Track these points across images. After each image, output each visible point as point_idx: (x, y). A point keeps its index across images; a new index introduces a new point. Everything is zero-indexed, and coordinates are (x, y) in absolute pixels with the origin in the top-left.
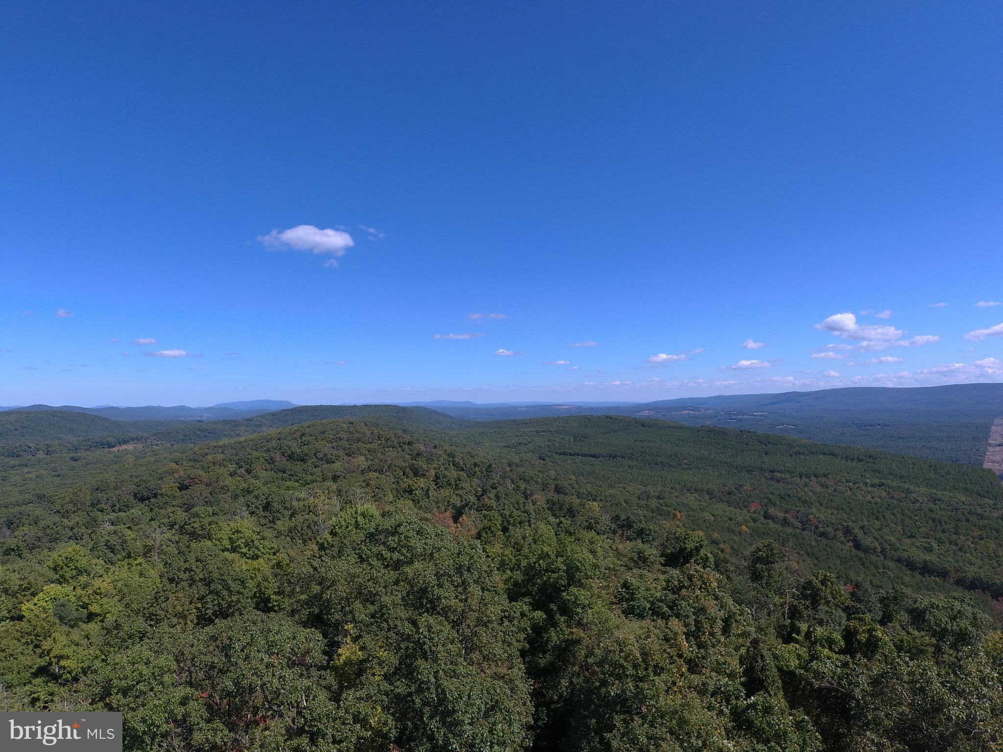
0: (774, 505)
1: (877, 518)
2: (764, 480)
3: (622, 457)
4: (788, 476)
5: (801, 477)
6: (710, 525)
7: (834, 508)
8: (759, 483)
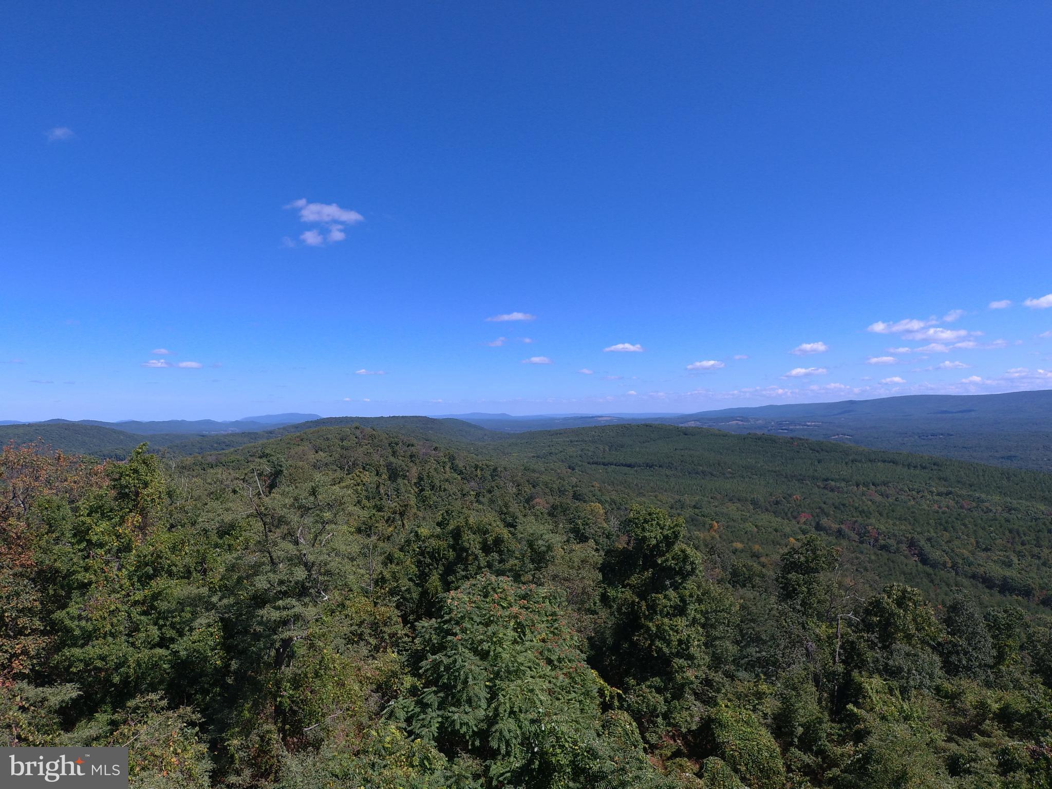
0: (827, 515)
1: (945, 530)
2: (816, 490)
3: (660, 467)
4: (843, 484)
5: (858, 485)
6: (751, 536)
7: (896, 518)
8: (811, 492)
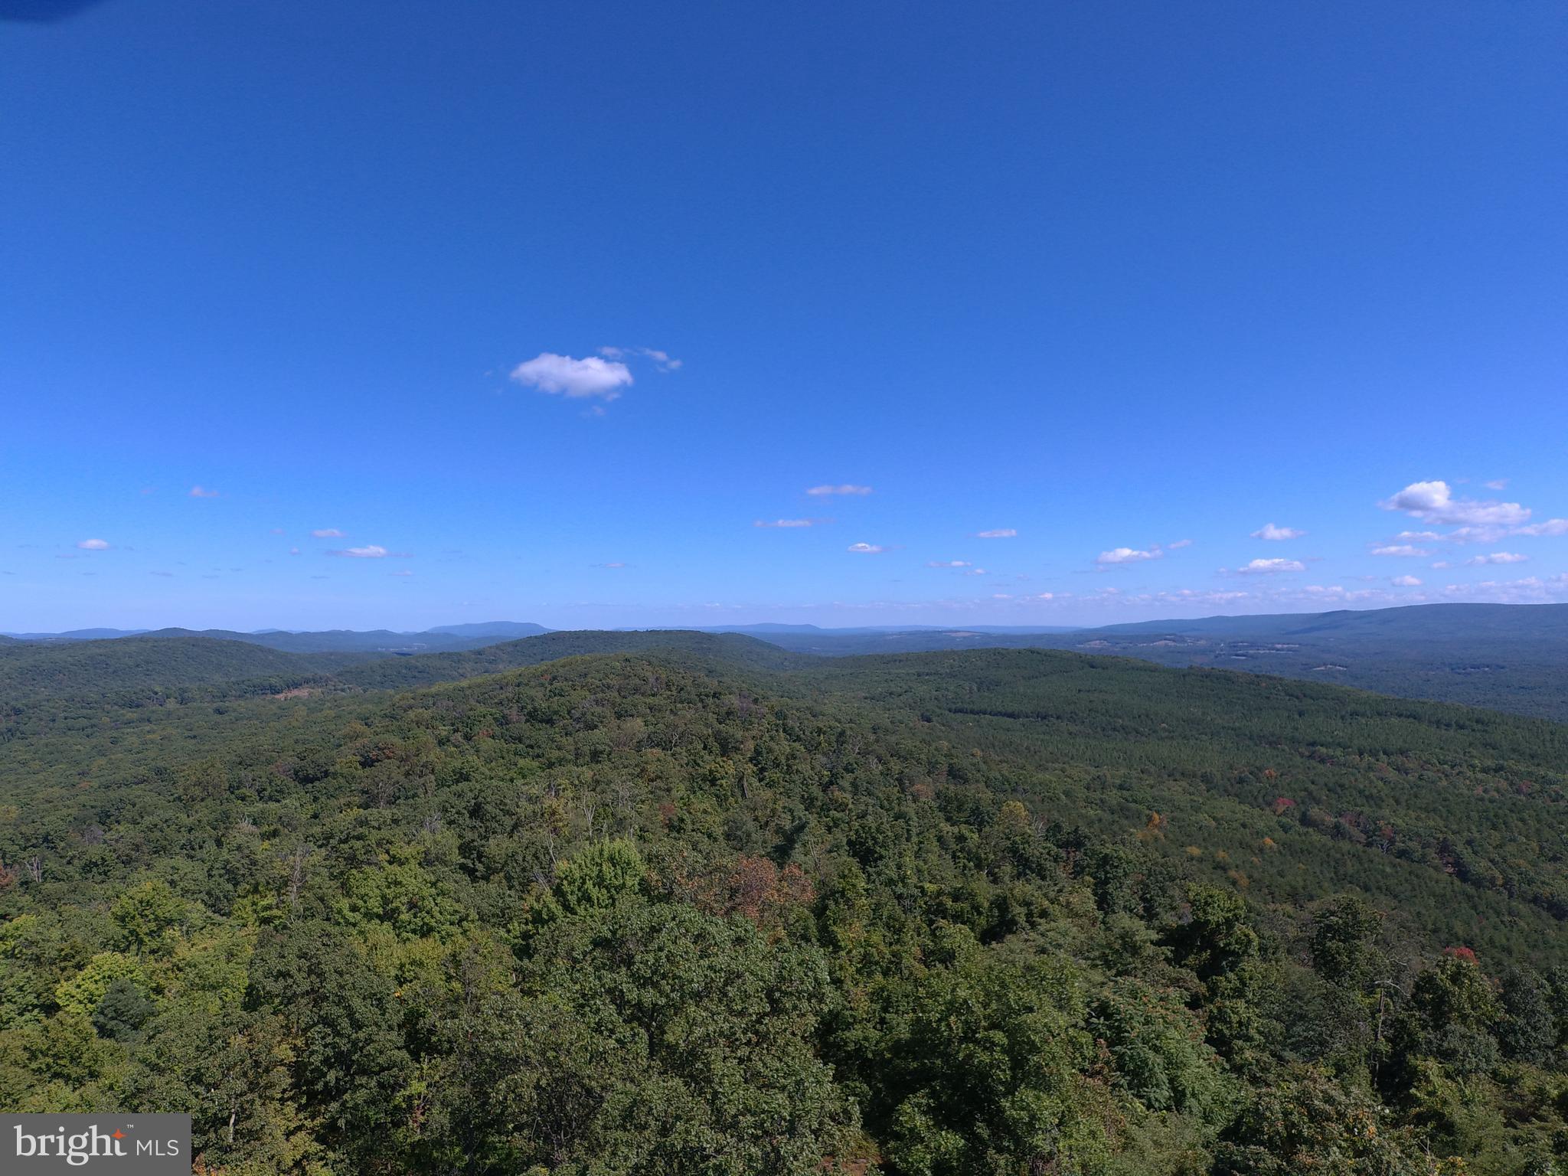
0: (1318, 802)
1: (1494, 828)
2: (1298, 760)
3: (1058, 718)
4: (1339, 752)
5: (1361, 754)
6: (1209, 835)
7: (1420, 808)
8: (1291, 763)
